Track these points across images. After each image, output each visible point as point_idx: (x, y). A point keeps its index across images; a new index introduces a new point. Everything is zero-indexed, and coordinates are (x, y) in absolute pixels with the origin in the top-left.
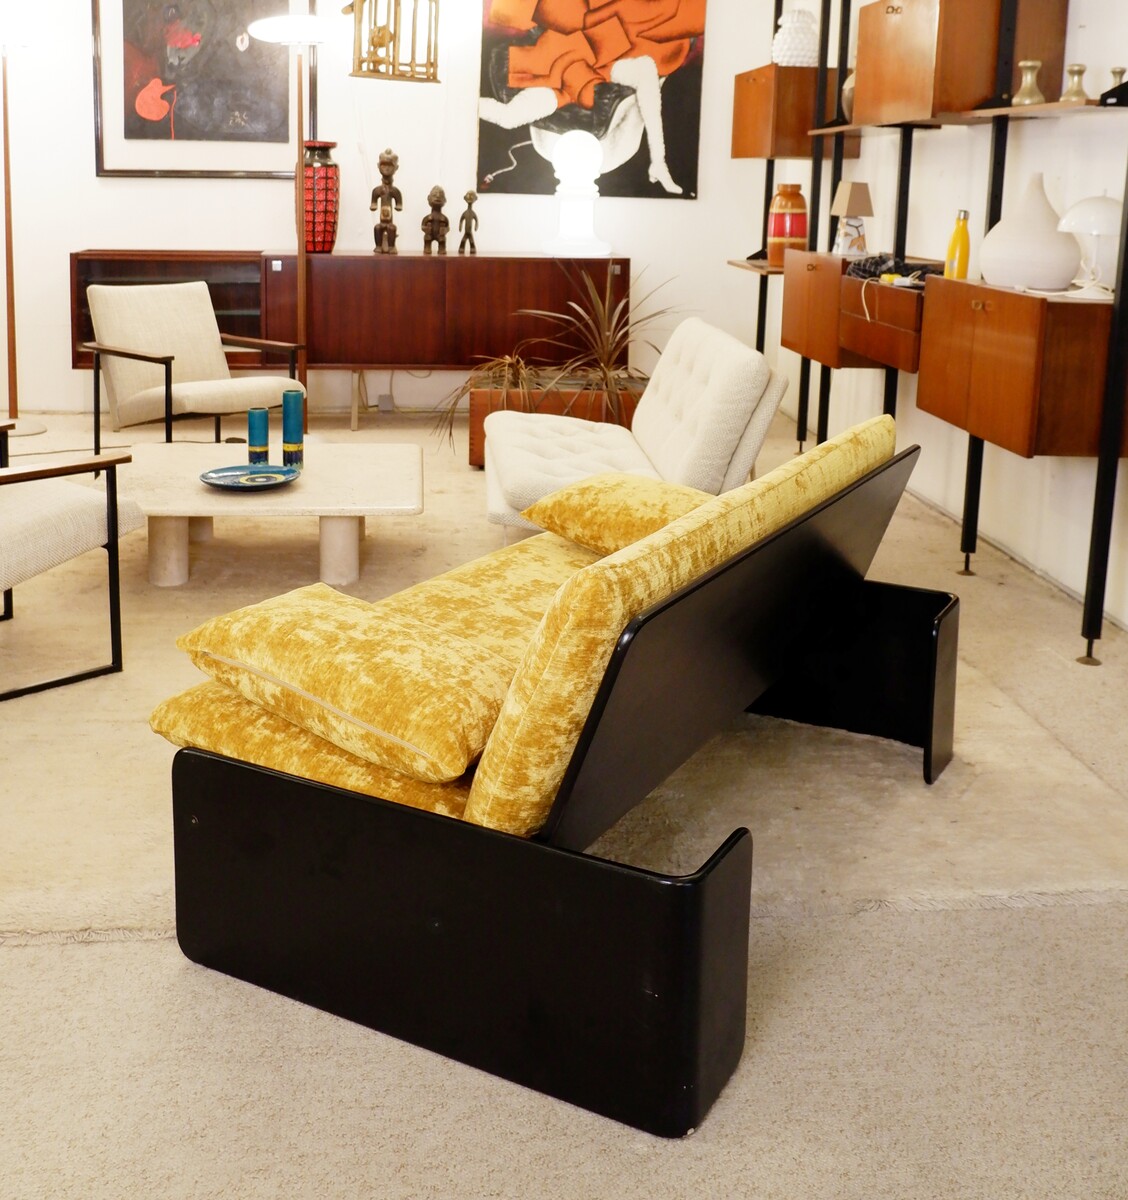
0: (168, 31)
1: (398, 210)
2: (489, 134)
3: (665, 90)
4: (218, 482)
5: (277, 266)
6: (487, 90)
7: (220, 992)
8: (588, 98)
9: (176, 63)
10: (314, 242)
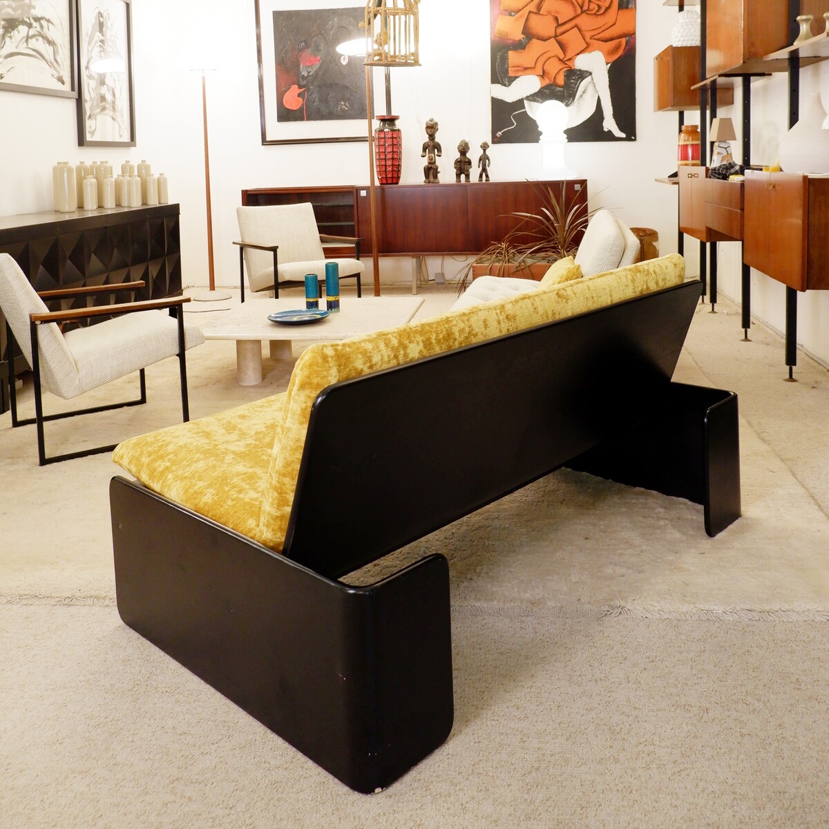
0: (300, 56)
1: (440, 156)
2: (499, 107)
3: (610, 72)
4: (278, 319)
5: (363, 193)
6: (495, 79)
7: (130, 644)
8: (561, 80)
9: (306, 75)
10: (386, 178)
